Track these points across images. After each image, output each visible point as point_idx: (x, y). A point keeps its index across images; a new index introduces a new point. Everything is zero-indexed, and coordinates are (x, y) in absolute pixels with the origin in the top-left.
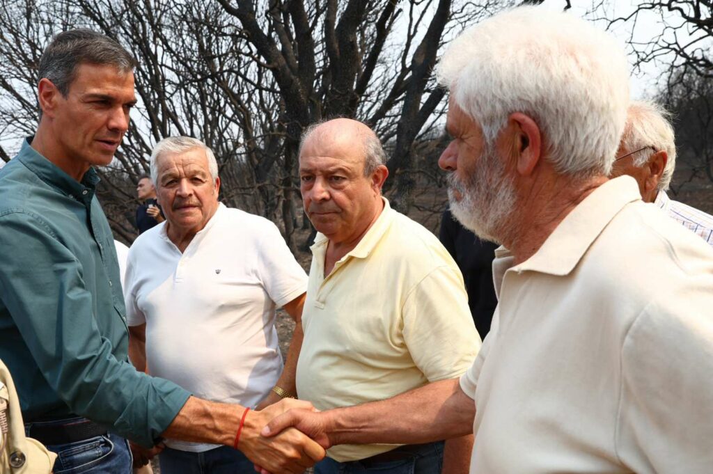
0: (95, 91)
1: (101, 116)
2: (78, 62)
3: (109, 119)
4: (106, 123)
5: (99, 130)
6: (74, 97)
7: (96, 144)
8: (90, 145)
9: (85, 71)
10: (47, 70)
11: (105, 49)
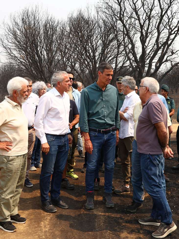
0: (107, 73)
1: (108, 77)
2: (105, 69)
3: (109, 77)
4: (109, 78)
5: (107, 79)
6: (104, 74)
7: (107, 81)
8: (106, 81)
9: (106, 70)
10: (100, 70)
11: (109, 67)
